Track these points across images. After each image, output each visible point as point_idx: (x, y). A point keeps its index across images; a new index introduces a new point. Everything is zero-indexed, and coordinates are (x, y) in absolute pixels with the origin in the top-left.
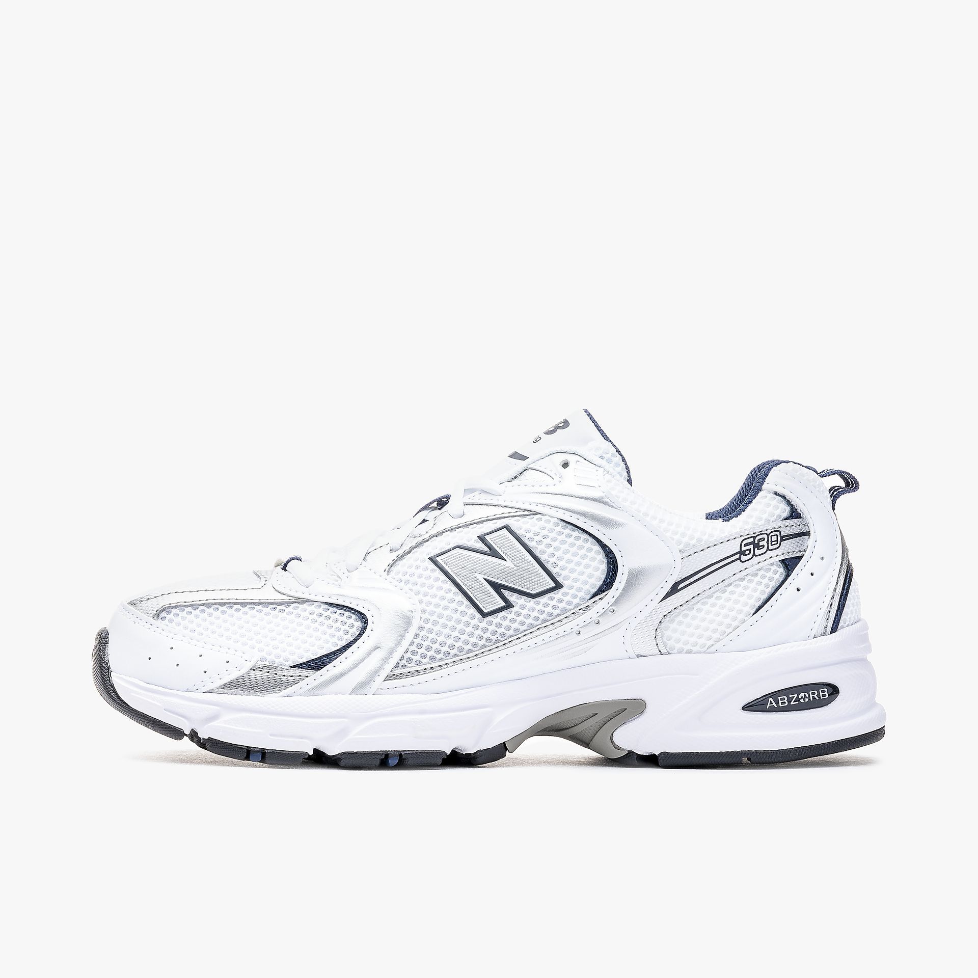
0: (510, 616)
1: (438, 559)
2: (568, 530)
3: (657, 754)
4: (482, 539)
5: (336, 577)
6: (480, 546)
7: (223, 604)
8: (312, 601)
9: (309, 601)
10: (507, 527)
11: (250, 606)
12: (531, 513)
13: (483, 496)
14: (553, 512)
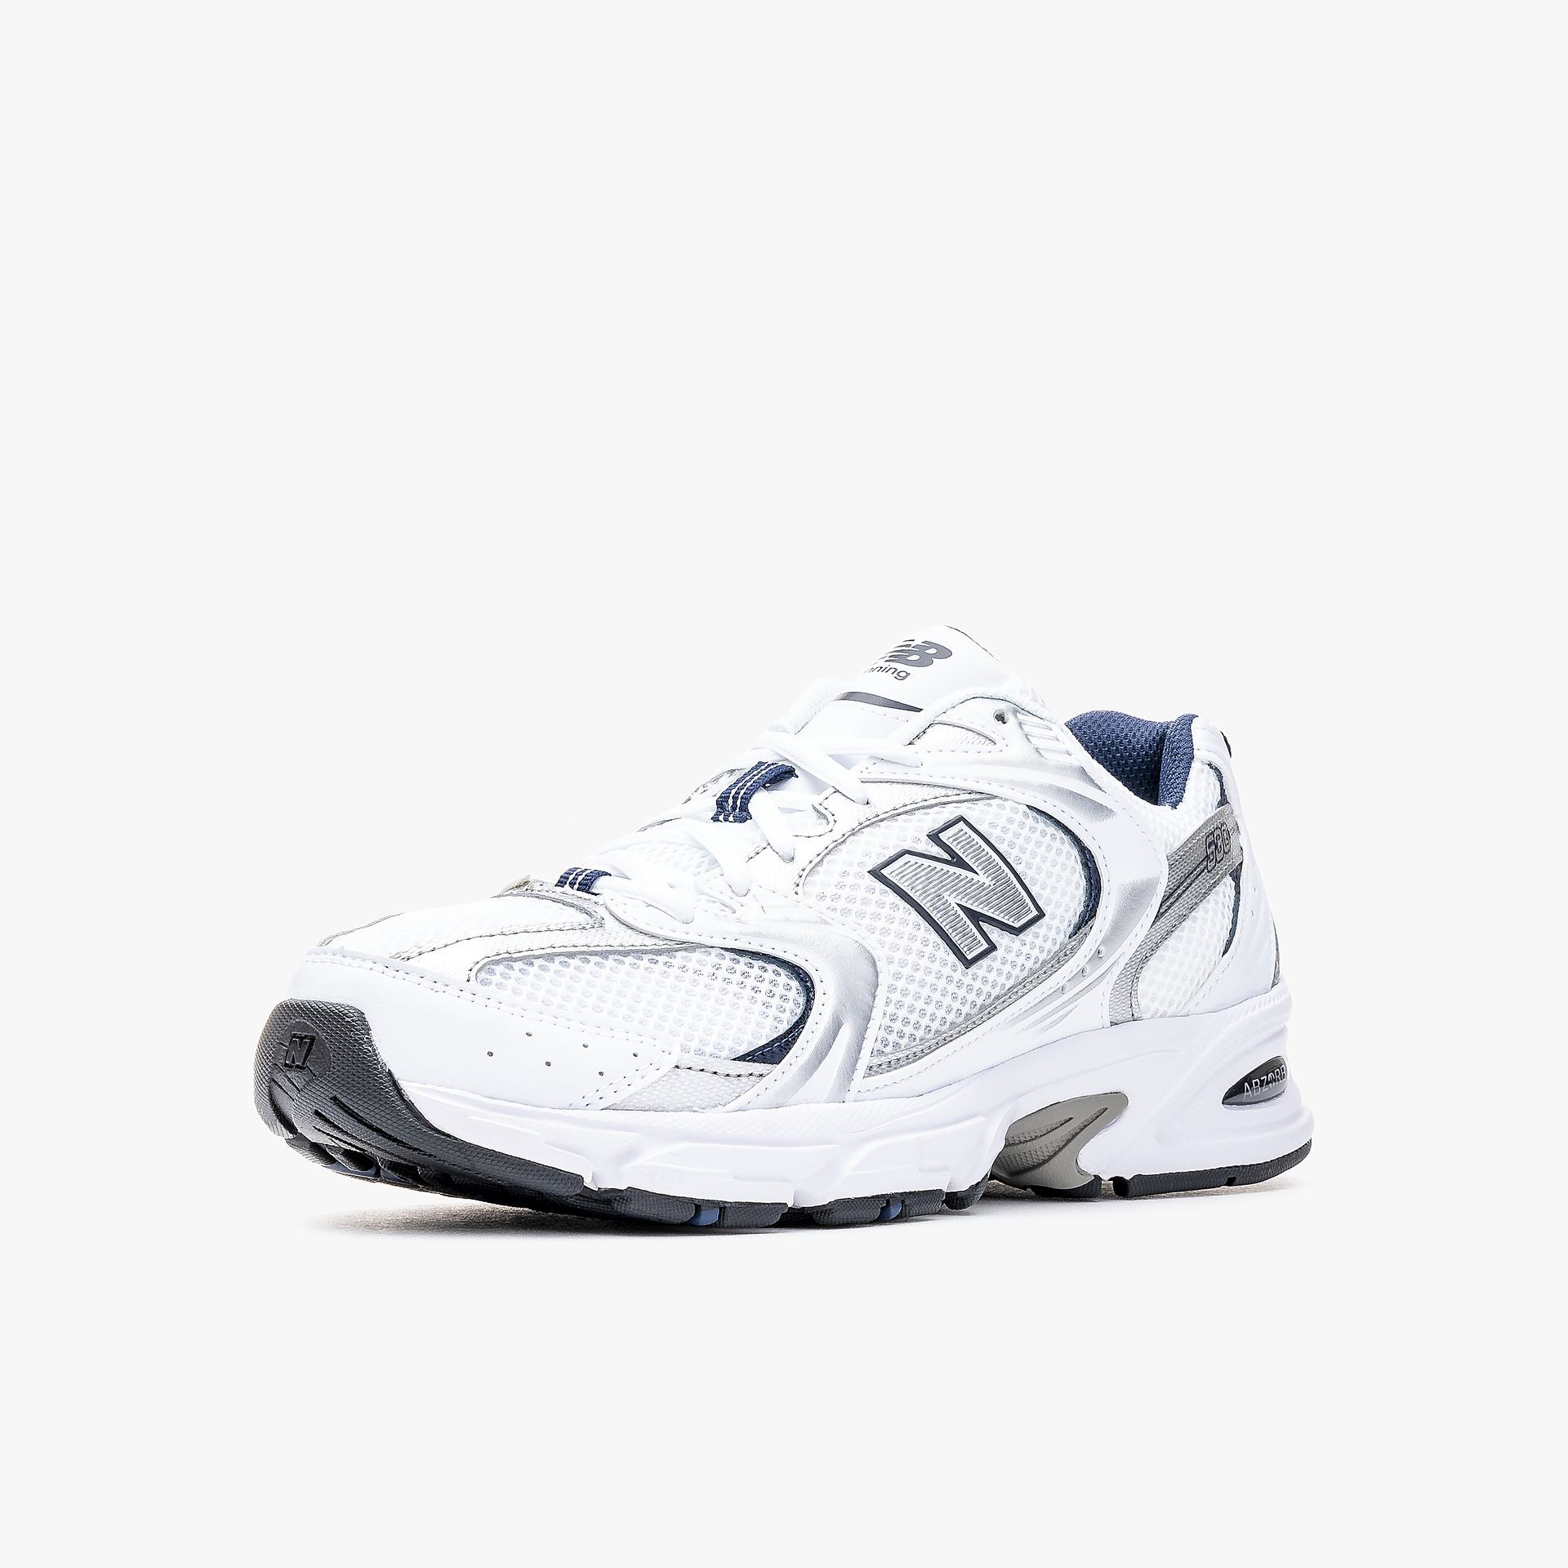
0: (997, 965)
1: (885, 872)
2: (1040, 824)
3: (1128, 1178)
4: (934, 837)
5: (718, 905)
6: (936, 851)
7: (571, 955)
8: (707, 947)
9: (701, 946)
10: (961, 819)
11: (616, 957)
12: (983, 796)
13: (881, 766)
14: (1016, 794)
